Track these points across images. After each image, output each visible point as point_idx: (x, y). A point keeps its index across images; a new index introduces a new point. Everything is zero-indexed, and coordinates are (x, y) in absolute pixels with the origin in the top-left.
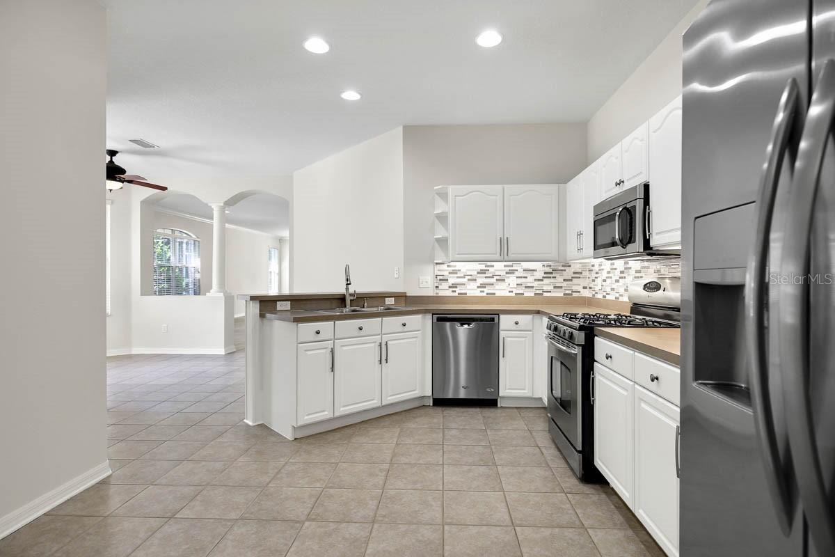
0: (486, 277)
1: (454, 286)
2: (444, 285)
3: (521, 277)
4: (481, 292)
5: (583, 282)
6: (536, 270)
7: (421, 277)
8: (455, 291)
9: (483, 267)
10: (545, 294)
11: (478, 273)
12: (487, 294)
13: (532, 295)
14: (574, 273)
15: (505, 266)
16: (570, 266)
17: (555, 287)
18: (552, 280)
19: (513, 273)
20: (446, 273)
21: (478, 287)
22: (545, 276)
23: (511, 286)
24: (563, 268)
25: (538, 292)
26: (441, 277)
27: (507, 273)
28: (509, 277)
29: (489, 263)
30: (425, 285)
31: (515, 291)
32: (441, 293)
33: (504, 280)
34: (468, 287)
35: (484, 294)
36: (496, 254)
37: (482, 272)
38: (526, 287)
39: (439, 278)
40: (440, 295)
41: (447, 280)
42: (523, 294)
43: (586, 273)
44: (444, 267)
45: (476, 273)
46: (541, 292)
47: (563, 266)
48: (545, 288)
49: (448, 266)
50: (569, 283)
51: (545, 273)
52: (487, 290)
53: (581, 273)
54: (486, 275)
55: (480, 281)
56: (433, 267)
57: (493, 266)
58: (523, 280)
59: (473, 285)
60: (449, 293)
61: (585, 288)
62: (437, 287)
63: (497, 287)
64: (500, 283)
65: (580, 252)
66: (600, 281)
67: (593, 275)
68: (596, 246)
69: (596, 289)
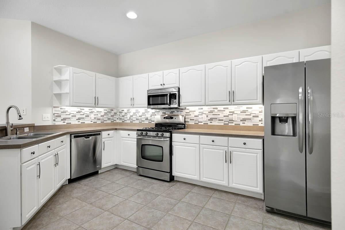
0: (81, 115)
1: (64, 119)
2: (59, 119)
3: (96, 115)
4: (78, 122)
5: (117, 117)
6: (101, 112)
7: (43, 115)
8: (65, 122)
9: (79, 110)
10: (105, 122)
11: (77, 113)
12: (81, 123)
13: (100, 122)
14: (114, 113)
15: (89, 110)
16: (113, 110)
17: (108, 119)
18: (107, 116)
19: (93, 113)
20: (60, 112)
21: (77, 120)
22: (105, 114)
23: (91, 119)
24: (111, 111)
25: (102, 121)
26: (57, 115)
27: (90, 113)
28: (91, 115)
29: (82, 108)
30: (47, 119)
31: (93, 121)
32: (57, 123)
33: (89, 116)
34: (72, 120)
35: (80, 123)
36: (92, 104)
37: (79, 112)
38: (98, 119)
39: (55, 115)
40: (56, 124)
41: (60, 116)
42: (96, 122)
43: (118, 113)
44: (59, 109)
45: (75, 113)
46: (103, 121)
47: (111, 110)
48: (105, 119)
49: (61, 109)
50: (112, 117)
51: (105, 113)
52: (81, 121)
53: (116, 113)
54: (80, 114)
55: (78, 117)
56: (51, 108)
57: (84, 109)
58: (97, 116)
59: (74, 119)
60: (61, 123)
61: (118, 119)
62: (54, 120)
63: (86, 119)
64: (87, 117)
65: (133, 105)
66: (128, 116)
67: (123, 114)
68: (149, 104)
69: (125, 119)
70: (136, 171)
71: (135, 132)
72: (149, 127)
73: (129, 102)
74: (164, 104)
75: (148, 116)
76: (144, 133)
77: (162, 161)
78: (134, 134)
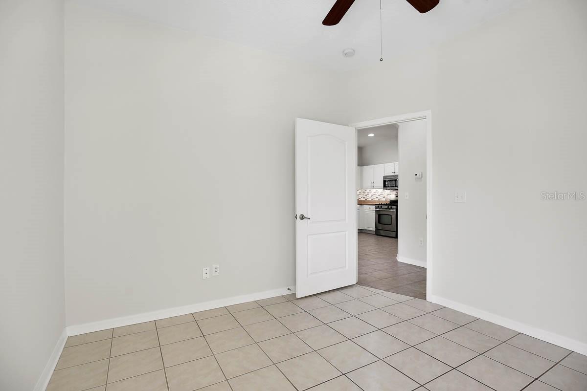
65: (373, 187)
66: (370, 195)
67: (366, 194)
68: (385, 186)
69: (368, 198)
70: (374, 233)
71: (374, 206)
72: (385, 203)
73: (370, 185)
74: (393, 187)
75: (385, 195)
76: (380, 206)
77: (391, 224)
78: (373, 207)
